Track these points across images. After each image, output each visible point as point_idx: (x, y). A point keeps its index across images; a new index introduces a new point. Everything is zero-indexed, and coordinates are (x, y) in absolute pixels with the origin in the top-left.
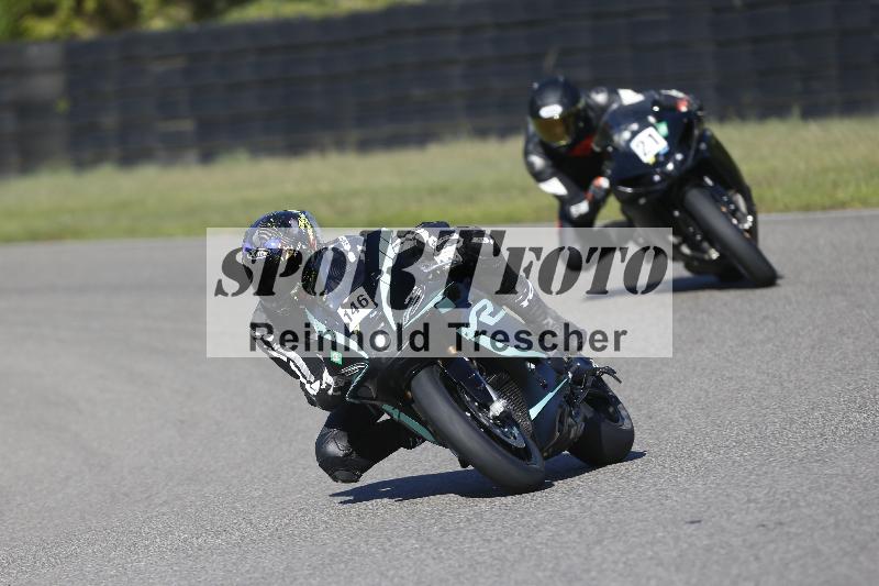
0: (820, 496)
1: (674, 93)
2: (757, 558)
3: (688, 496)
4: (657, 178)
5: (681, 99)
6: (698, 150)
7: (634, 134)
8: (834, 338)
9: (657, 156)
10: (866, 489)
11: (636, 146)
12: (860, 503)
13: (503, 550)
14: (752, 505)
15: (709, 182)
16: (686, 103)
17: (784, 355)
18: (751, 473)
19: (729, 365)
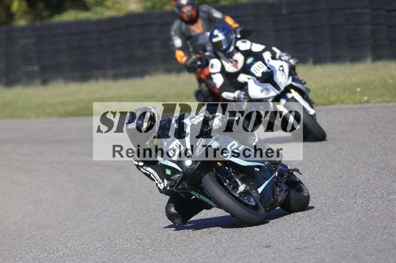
0: (324, 235)
3: (264, 235)
8: (329, 164)
10: (344, 232)
12: (342, 238)
14: (293, 239)
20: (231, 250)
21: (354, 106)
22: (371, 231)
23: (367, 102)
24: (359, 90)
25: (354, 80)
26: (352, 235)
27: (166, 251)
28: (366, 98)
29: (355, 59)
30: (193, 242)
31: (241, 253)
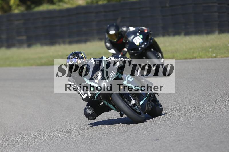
0: (190, 133)
1: (143, 28)
2: (173, 149)
3: (155, 133)
4: (140, 49)
5: (145, 29)
6: (150, 42)
7: (134, 38)
8: (193, 92)
9: (140, 43)
10: (201, 131)
11: (134, 41)
12: (200, 135)
13: (107, 147)
14: (172, 135)
15: (152, 50)
16: (147, 30)
17: (180, 97)
18: (171, 127)
19: (165, 99)
20: (136, 142)
21: (208, 59)
22: (217, 131)
23: (215, 57)
24: (210, 50)
25: (208, 44)
26: (206, 133)
27: (98, 143)
28: (214, 55)
29: (208, 33)
30: (114, 137)
31: (142, 144)
